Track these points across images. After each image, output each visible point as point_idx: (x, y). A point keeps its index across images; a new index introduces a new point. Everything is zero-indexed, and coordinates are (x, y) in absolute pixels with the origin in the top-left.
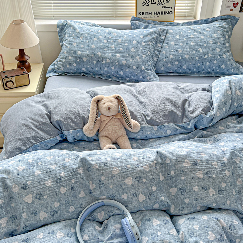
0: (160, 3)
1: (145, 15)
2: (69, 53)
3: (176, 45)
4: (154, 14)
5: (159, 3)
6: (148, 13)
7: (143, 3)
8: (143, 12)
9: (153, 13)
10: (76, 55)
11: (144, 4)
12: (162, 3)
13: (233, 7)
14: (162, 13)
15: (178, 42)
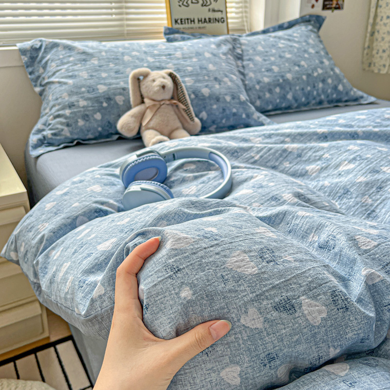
2: (77, 93)
3: (265, 60)
4: (199, 23)
5: (204, 3)
6: (189, 21)
7: (179, 2)
8: (181, 19)
9: (196, 21)
10: (95, 95)
11: (182, 3)
12: (207, 2)
14: (210, 21)
15: (266, 56)
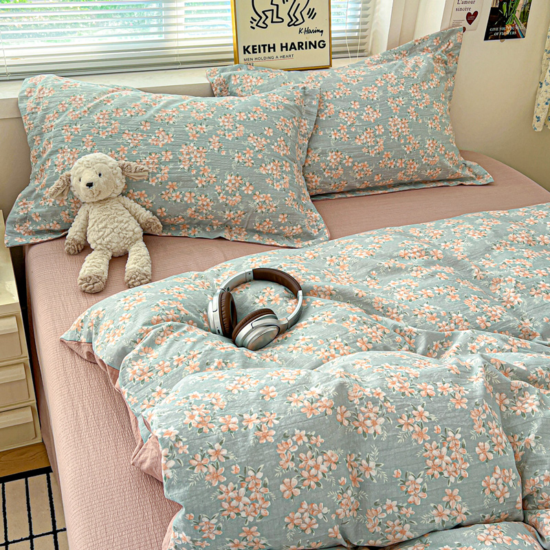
0: (294, 20)
1: (260, 52)
4: (282, 50)
5: (292, 20)
6: (267, 48)
7: (252, 22)
8: (253, 46)
9: (278, 48)
11: (255, 23)
12: (297, 20)
13: (465, 24)
14: (301, 46)
